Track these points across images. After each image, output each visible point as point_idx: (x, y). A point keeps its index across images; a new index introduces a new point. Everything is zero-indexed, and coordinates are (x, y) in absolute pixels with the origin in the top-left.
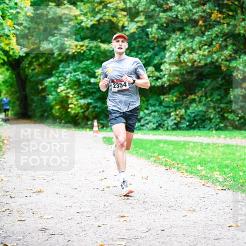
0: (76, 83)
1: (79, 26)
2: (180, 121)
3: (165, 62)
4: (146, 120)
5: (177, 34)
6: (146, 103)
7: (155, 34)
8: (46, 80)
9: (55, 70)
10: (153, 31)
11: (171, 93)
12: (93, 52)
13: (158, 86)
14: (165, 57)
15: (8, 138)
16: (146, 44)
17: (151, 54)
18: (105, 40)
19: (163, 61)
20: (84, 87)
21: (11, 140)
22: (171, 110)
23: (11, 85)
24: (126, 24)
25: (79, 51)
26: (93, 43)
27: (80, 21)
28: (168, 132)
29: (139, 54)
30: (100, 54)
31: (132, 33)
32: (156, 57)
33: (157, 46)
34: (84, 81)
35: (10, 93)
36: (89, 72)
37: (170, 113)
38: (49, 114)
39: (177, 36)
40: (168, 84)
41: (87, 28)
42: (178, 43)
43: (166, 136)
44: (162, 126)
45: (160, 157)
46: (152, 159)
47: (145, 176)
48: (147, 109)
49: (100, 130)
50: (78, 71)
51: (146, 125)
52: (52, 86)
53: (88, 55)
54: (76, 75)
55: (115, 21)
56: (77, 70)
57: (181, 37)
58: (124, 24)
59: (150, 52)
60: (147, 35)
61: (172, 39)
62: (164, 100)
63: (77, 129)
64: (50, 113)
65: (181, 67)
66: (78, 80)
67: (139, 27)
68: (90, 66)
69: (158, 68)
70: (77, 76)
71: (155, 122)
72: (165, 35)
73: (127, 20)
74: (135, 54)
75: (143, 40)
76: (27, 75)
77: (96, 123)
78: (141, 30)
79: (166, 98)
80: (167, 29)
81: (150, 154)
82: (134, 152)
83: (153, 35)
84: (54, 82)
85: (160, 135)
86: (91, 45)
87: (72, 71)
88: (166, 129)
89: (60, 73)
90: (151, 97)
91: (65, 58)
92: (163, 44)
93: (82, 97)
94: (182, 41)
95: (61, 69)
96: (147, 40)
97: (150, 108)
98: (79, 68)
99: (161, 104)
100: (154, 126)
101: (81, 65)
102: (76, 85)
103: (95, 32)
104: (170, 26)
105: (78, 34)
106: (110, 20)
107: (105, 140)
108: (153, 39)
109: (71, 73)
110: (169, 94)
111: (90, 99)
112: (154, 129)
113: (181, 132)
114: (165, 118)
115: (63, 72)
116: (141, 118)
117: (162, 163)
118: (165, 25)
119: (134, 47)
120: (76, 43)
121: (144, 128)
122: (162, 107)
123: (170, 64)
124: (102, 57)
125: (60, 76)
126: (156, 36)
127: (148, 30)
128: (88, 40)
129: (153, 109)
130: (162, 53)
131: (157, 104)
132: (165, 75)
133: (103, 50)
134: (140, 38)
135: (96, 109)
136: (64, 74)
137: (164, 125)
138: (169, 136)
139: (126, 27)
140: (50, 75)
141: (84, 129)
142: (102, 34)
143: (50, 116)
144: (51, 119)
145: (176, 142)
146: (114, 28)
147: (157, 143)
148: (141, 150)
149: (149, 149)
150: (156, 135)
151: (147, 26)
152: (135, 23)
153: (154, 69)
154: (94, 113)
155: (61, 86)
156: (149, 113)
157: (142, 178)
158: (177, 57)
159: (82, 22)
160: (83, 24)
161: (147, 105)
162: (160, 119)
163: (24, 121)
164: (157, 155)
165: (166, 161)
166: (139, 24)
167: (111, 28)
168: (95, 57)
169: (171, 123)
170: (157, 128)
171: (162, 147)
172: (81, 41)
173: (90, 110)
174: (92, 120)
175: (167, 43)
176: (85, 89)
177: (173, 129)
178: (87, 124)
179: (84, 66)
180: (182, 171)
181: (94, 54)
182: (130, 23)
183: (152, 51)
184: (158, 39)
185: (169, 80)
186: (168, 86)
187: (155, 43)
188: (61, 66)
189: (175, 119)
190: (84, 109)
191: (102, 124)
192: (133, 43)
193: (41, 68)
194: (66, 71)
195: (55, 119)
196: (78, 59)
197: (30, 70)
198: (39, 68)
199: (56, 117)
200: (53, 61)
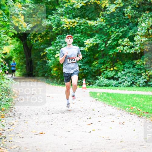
1: (71, 8)
2: (149, 80)
3: (137, 34)
4: (123, 79)
5: (146, 13)
6: (122, 66)
7: (130, 13)
8: (46, 49)
9: (53, 41)
10: (128, 10)
11: (142, 58)
12: (82, 27)
13: (132, 53)
14: (137, 30)
16: (123, 21)
17: (126, 28)
18: (91, 18)
19: (136, 34)
22: (142, 71)
23: (20, 53)
24: (107, 5)
25: (72, 26)
26: (82, 20)
27: (72, 4)
28: (140, 88)
29: (118, 29)
30: (87, 28)
31: (112, 13)
32: (130, 31)
33: (131, 23)
35: (19, 58)
36: (79, 42)
37: (141, 74)
38: (49, 74)
39: (146, 15)
40: (140, 51)
41: (78, 9)
42: (147, 20)
43: (138, 91)
44: (135, 83)
45: (134, 107)
46: (127, 109)
47: (122, 122)
48: (124, 71)
49: (88, 86)
51: (123, 83)
52: (51, 54)
53: (78, 29)
55: (99, 4)
57: (150, 15)
58: (105, 5)
59: (126, 27)
60: (124, 14)
61: (143, 17)
62: (136, 63)
65: (150, 38)
67: (117, 8)
68: (80, 38)
69: (132, 39)
71: (130, 80)
72: (137, 14)
73: (108, 3)
74: (114, 28)
75: (120, 18)
76: (32, 45)
77: (84, 82)
78: (118, 10)
79: (138, 62)
80: (139, 9)
81: (126, 105)
82: (114, 104)
83: (128, 14)
84: (53, 50)
85: (134, 91)
86: (81, 21)
88: (138, 86)
89: (57, 43)
90: (126, 62)
91: (61, 32)
92: (136, 20)
94: (150, 18)
95: (57, 40)
96: (124, 18)
97: (126, 70)
99: (134, 66)
100: (129, 84)
103: (84, 12)
104: (141, 7)
105: (71, 14)
106: (95, 3)
107: (91, 94)
108: (128, 17)
110: (140, 59)
111: (80, 63)
112: (129, 86)
113: (150, 88)
114: (137, 77)
115: (60, 42)
116: (119, 77)
117: (135, 111)
118: (137, 6)
119: (114, 23)
120: (69, 20)
121: (121, 85)
122: (135, 69)
123: (141, 36)
124: (89, 31)
125: (57, 46)
126: (130, 15)
127: (124, 10)
128: (79, 18)
129: (128, 70)
130: (135, 28)
131: (131, 67)
132: (137, 44)
133: (89, 26)
134: (118, 17)
135: (85, 71)
136: (60, 44)
137: (136, 83)
138: (140, 91)
139: (107, 8)
140: (50, 45)
142: (89, 14)
143: (49, 76)
144: (50, 78)
145: (145, 96)
146: (98, 8)
147: (131, 96)
148: (118, 102)
149: (125, 101)
150: (130, 90)
151: (124, 7)
152: (114, 5)
153: (129, 40)
154: (83, 74)
155: (57, 53)
156: (125, 74)
157: (120, 123)
158: (146, 31)
159: (73, 5)
160: (74, 6)
161: (123, 68)
162: (133, 78)
164: (131, 106)
165: (138, 110)
166: (117, 6)
167: (96, 9)
168: (84, 31)
169: (142, 82)
170: (131, 85)
171: (135, 100)
172: (73, 19)
174: (82, 79)
175: (139, 20)
177: (144, 86)
179: (76, 38)
180: (150, 118)
181: (83, 29)
182: (110, 5)
183: (127, 26)
184: (132, 17)
185: (140, 49)
186: (139, 53)
187: (130, 20)
188: (57, 38)
189: (145, 78)
191: (89, 82)
192: (113, 20)
193: (42, 39)
194: (62, 42)
195: (53, 78)
196: (70, 32)
197: (34, 41)
198: (41, 40)
199: (54, 76)
200: (52, 34)
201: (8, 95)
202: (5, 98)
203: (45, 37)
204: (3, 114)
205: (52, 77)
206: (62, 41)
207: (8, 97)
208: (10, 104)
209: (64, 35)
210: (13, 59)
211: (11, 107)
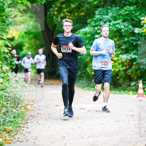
0: (117, 34)
8: (78, 31)
9: (89, 18)
15: (32, 103)
20: (126, 39)
21: (35, 105)
23: (36, 37)
34: (126, 31)
35: (35, 47)
36: (133, 20)
38: (83, 73)
50: (119, 20)
52: (87, 39)
54: (116, 24)
56: (118, 17)
63: (117, 92)
64: (83, 71)
66: (119, 31)
68: (133, 12)
70: (117, 26)
76: (56, 25)
84: (89, 33)
87: (112, 19)
89: (96, 22)
91: (102, 3)
93: (124, 52)
95: (97, 16)
98: (119, 15)
101: (122, 12)
102: (116, 36)
109: (110, 21)
111: (134, 54)
115: (100, 20)
125: (97, 26)
136: (101, 23)
140: (84, 24)
141: (127, 91)
143: (83, 75)
144: (85, 79)
154: (138, 72)
155: (97, 38)
163: (52, 82)
173: (134, 67)
174: (136, 81)
176: (128, 41)
178: (129, 86)
179: (127, 12)
190: (126, 66)
193: (72, 15)
194: (104, 20)
195: (90, 78)
196: (118, 4)
197: (59, 18)
198: (70, 16)
199: (91, 76)
200: (87, 7)
201: (17, 107)
202: (12, 111)
203: (77, 11)
204: (9, 137)
205: (88, 78)
206: (105, 18)
207: (17, 110)
208: (19, 122)
209: (108, 8)
210: (24, 48)
211: (22, 125)
